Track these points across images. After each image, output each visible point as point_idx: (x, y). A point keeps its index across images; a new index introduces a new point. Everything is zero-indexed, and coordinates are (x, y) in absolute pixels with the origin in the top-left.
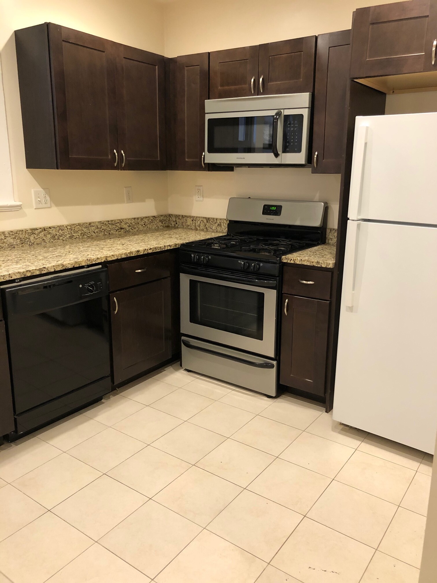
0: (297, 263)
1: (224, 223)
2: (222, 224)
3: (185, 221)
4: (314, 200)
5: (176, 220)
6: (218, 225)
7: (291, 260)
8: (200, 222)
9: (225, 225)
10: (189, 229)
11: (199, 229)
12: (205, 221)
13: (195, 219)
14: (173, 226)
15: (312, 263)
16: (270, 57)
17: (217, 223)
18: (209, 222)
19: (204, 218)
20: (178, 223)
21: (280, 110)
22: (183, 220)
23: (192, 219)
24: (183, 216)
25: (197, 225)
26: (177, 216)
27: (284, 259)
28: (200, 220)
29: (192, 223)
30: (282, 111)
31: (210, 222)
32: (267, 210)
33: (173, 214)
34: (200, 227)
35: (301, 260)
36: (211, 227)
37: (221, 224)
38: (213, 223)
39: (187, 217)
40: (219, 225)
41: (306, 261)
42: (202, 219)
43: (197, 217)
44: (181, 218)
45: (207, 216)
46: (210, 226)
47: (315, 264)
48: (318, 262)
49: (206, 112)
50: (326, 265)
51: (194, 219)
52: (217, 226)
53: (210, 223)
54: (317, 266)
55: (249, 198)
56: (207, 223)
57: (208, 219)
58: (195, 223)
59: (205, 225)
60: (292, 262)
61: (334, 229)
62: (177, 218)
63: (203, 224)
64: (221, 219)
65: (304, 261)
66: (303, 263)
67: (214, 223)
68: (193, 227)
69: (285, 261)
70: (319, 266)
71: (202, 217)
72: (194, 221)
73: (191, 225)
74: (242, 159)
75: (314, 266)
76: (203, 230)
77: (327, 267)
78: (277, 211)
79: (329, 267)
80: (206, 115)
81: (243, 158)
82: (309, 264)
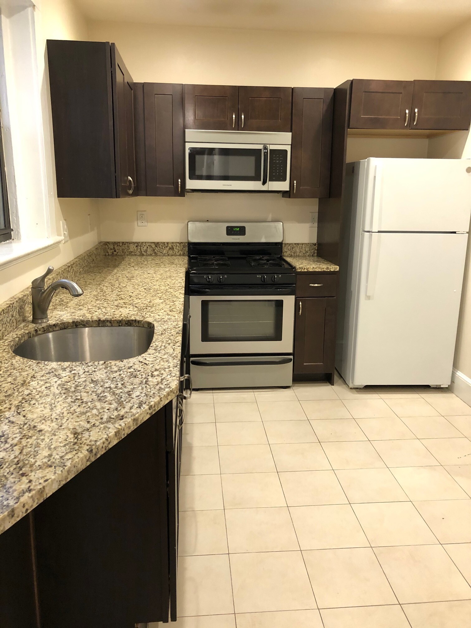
0: (310, 271)
1: (177, 246)
2: (175, 247)
3: (126, 247)
4: (268, 221)
5: (114, 248)
6: (170, 248)
7: (305, 269)
8: (147, 247)
9: (178, 248)
10: (133, 255)
11: (145, 254)
12: (154, 246)
13: (140, 244)
14: (110, 254)
15: (323, 269)
16: (250, 98)
17: (168, 247)
18: (158, 247)
19: (151, 243)
20: (117, 251)
21: (265, 145)
22: (125, 247)
23: (136, 245)
24: (123, 242)
25: (143, 251)
26: (114, 243)
27: (298, 269)
28: (147, 245)
29: (136, 249)
30: (268, 145)
31: (160, 246)
32: (230, 231)
33: (110, 242)
34: (147, 252)
35: (314, 268)
36: (161, 251)
37: (173, 247)
38: (163, 248)
39: (130, 243)
40: (172, 248)
41: (318, 268)
42: (150, 244)
43: (142, 243)
44: (121, 244)
45: (156, 241)
46: (159, 250)
47: (325, 270)
48: (327, 268)
49: (187, 140)
50: (334, 269)
51: (138, 245)
52: (168, 249)
53: (160, 248)
54: (326, 271)
55: (208, 221)
56: (156, 248)
57: (157, 244)
58: (140, 249)
59: (153, 250)
60: (305, 270)
61: (288, 244)
62: (116, 246)
63: (151, 249)
64: (173, 243)
65: (316, 268)
66: (315, 270)
67: (165, 247)
68: (138, 253)
69: (299, 271)
70: (328, 271)
71: (149, 243)
72: (140, 247)
73: (135, 251)
74: (228, 185)
75: (324, 271)
76: (151, 255)
77: (335, 270)
78: (242, 231)
79: (337, 270)
80: (186, 143)
81: (230, 185)
82: (320, 271)
